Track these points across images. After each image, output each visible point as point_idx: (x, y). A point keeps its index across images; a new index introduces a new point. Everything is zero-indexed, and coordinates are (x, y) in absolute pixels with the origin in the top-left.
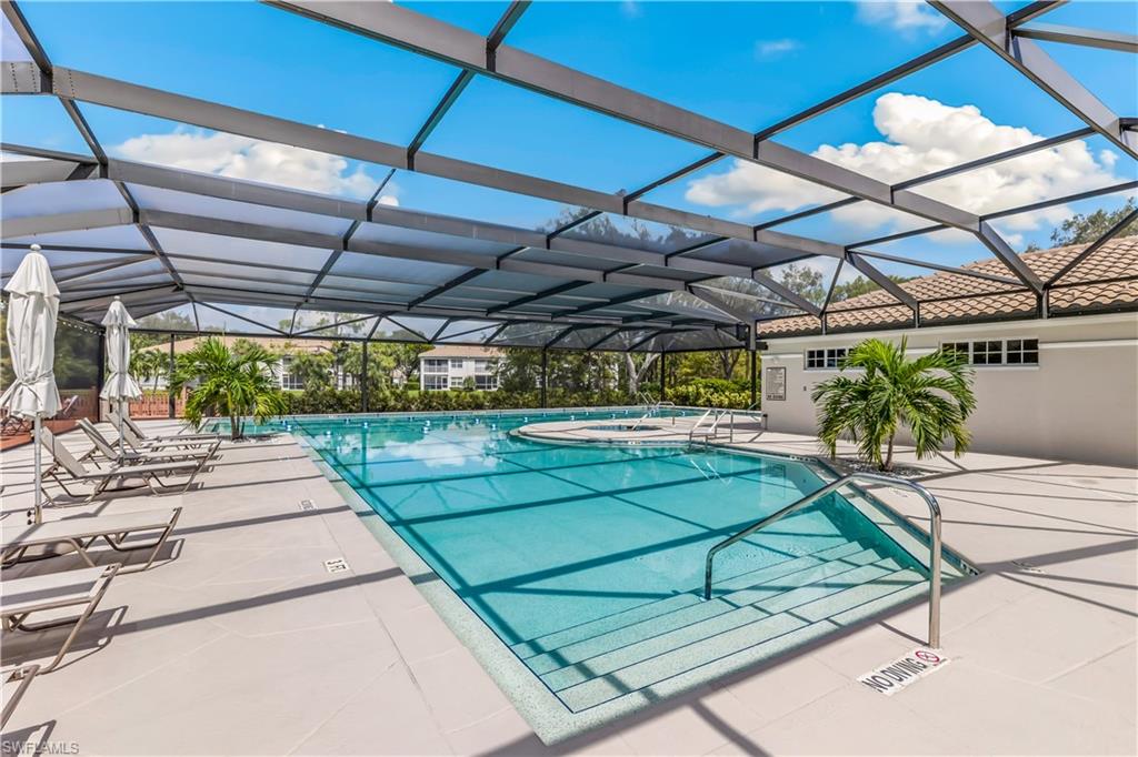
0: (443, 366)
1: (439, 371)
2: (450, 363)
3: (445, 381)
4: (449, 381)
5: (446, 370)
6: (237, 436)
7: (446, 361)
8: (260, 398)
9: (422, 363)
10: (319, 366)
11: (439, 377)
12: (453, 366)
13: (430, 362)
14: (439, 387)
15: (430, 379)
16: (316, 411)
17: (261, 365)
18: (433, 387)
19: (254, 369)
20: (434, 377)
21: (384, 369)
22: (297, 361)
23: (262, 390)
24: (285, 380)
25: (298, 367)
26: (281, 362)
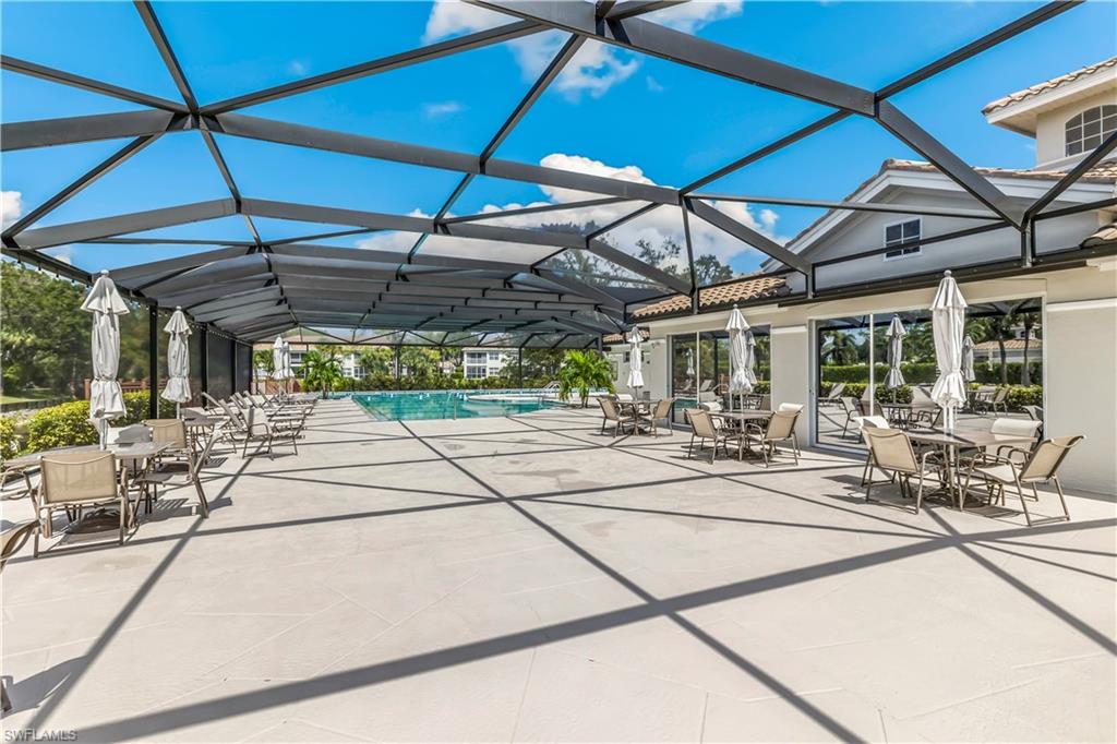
0: (483, 358)
1: (479, 362)
2: (488, 356)
3: (484, 371)
4: (488, 371)
5: (485, 362)
6: (325, 398)
7: (485, 354)
8: (335, 379)
9: (465, 356)
10: (381, 359)
11: (479, 368)
12: (491, 358)
13: (472, 355)
14: (479, 376)
15: (471, 370)
16: (369, 390)
17: (335, 363)
18: (474, 376)
19: (332, 365)
20: (475, 368)
21: (432, 361)
22: (364, 356)
23: (337, 376)
24: (356, 371)
25: (364, 361)
26: (353, 356)
